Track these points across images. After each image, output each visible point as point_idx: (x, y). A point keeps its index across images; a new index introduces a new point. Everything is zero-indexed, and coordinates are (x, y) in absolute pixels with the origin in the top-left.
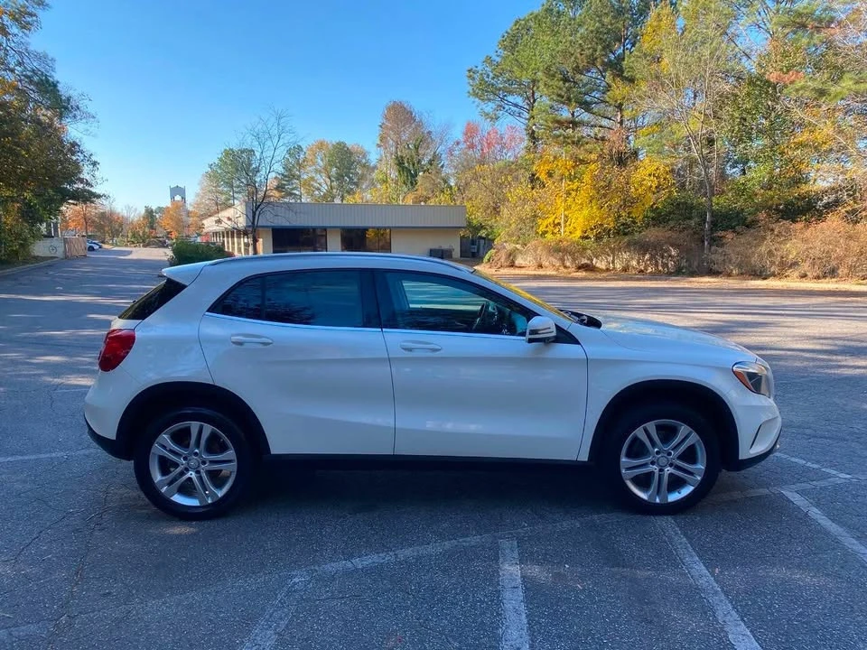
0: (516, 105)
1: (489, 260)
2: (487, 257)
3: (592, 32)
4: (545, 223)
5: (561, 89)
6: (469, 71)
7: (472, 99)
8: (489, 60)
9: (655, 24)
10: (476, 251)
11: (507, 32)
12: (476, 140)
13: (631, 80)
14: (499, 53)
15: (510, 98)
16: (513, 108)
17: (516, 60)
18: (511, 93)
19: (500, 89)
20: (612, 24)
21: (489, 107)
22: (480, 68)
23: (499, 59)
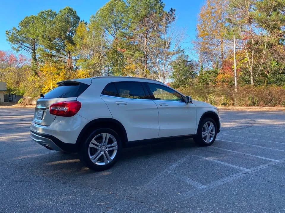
0: (27, 47)
1: (20, 103)
2: (19, 101)
3: (59, 26)
4: (45, 89)
5: (49, 43)
6: (7, 31)
7: (9, 42)
8: (14, 29)
9: (81, 28)
10: (11, 99)
11: (23, 20)
12: (5, 58)
13: (74, 44)
14: (19, 27)
15: (24, 44)
16: (26, 48)
17: (29, 31)
18: (25, 42)
19: (21, 40)
20: (65, 25)
21: (16, 46)
22: (11, 31)
23: (19, 29)
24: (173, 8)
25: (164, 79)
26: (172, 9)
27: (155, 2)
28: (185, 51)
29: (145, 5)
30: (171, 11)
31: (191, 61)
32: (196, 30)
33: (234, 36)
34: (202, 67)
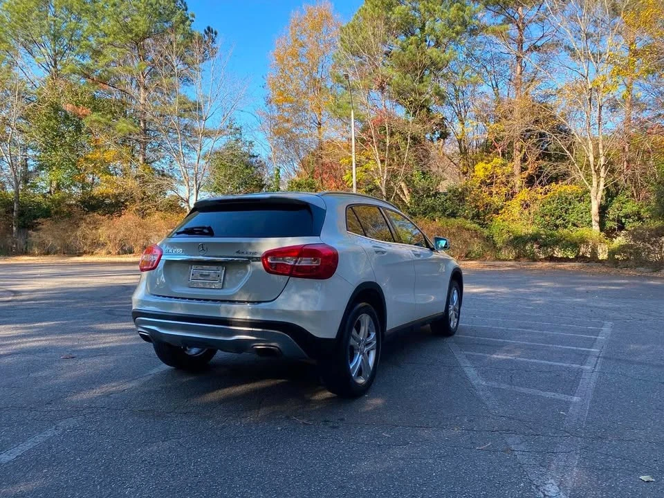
24: (211, 27)
25: (197, 192)
26: (209, 28)
27: (173, 4)
28: (243, 131)
29: (148, 8)
30: (206, 33)
31: (257, 156)
32: (263, 87)
33: (352, 112)
34: (278, 170)
